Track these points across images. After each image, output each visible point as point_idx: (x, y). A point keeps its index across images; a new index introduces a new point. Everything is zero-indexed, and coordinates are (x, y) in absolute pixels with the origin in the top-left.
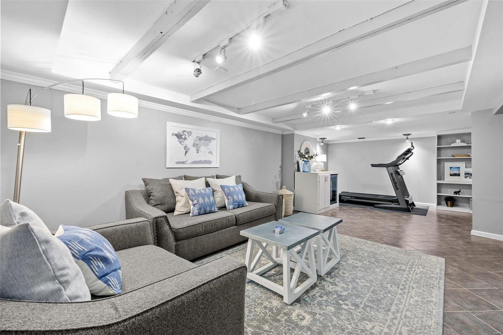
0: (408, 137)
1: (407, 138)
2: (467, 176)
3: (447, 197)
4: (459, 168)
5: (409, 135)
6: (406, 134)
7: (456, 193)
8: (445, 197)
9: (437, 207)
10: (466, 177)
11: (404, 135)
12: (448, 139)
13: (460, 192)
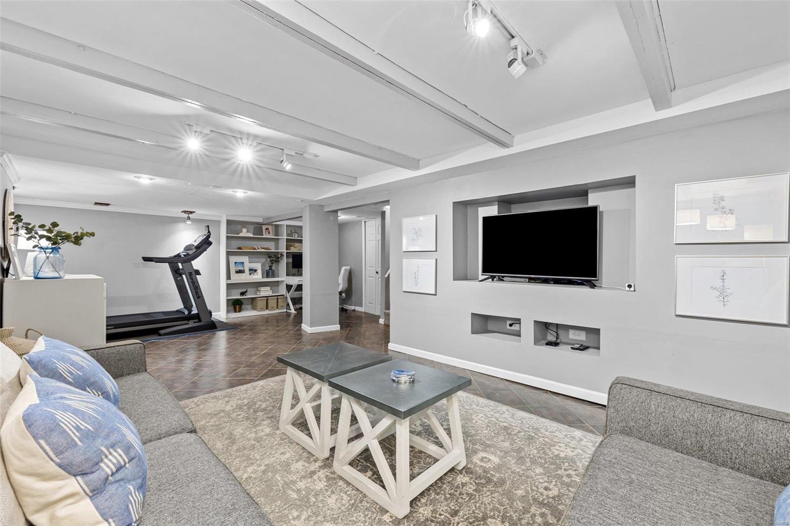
0: (191, 216)
1: (189, 218)
2: (251, 272)
3: (235, 301)
4: (243, 263)
5: (191, 213)
6: (188, 211)
7: (243, 294)
8: (233, 300)
9: (227, 316)
10: (250, 274)
11: (185, 212)
12: (232, 226)
13: (246, 292)
